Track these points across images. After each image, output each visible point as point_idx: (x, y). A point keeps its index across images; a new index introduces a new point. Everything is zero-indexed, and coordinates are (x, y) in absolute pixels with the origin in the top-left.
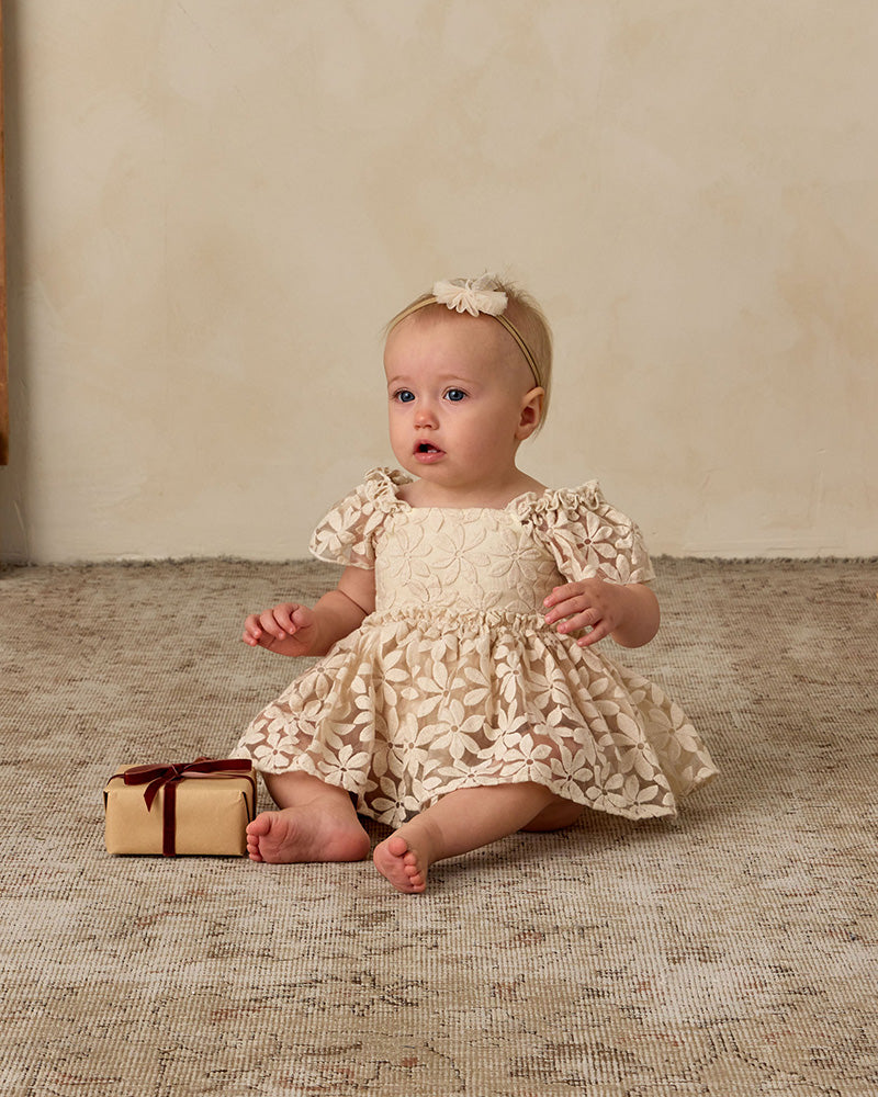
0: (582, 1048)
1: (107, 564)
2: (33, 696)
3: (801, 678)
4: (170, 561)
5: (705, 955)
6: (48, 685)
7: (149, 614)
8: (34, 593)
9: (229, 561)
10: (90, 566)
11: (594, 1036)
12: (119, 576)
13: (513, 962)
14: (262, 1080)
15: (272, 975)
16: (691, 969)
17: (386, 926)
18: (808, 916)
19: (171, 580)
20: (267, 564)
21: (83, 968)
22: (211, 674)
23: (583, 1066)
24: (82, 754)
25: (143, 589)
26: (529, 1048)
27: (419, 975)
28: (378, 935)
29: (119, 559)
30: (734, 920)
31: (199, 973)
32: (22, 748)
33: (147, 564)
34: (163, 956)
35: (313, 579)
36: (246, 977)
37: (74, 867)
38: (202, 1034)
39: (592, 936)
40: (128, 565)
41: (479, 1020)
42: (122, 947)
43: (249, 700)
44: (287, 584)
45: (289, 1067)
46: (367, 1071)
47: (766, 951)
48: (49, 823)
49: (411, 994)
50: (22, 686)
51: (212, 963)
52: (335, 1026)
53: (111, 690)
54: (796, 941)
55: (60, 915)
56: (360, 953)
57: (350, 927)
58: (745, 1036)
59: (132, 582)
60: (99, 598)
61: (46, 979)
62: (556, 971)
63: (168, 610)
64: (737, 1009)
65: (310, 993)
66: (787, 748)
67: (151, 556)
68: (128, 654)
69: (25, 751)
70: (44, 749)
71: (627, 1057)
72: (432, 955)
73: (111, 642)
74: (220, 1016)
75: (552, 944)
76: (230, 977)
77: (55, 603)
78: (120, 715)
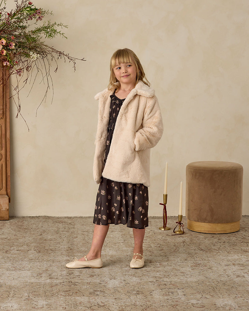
0: (98, 291)
1: (26, 217)
2: (19, 240)
3: (131, 237)
4: (36, 216)
5: (115, 279)
6: (21, 238)
7: (34, 226)
8: (16, 222)
9: (45, 216)
10: (24, 217)
11: (100, 289)
12: (29, 219)
13: (89, 280)
14: (58, 295)
15: (58, 281)
16: (113, 281)
17: (73, 274)
18: (129, 273)
19: (37, 220)
20: (51, 217)
21: (33, 280)
22: (45, 236)
23: (98, 293)
24: (28, 249)
25: (33, 221)
26: (92, 291)
27: (77, 281)
28: (72, 276)
29: (28, 216)
30: (119, 274)
31: (48, 281)
32: (19, 248)
33: (33, 217)
34: (43, 279)
35: (58, 219)
36: (55, 281)
37: (30, 266)
38: (50, 289)
39: (100, 276)
40: (30, 217)
41: (85, 287)
42: (38, 278)
43: (51, 240)
44: (55, 220)
45: (61, 293)
46: (71, 294)
47: (123, 278)
48: (25, 259)
49: (77, 284)
50: (17, 238)
51: (50, 280)
52: (66, 288)
53: (30, 239)
54: (127, 277)
55: (29, 273)
56: (69, 278)
57: (68, 275)
58: (119, 289)
59: (31, 220)
60: (26, 223)
61: (28, 282)
62: (95, 281)
63: (37, 225)
64: (118, 286)
65: (63, 284)
66: (128, 248)
67: (33, 216)
68: (32, 233)
69: (20, 249)
70: (22, 248)
71: (104, 292)
72: (79, 279)
73: (29, 231)
74: (52, 287)
75: (95, 277)
76: (52, 281)
77: (20, 224)
78: (32, 243)
